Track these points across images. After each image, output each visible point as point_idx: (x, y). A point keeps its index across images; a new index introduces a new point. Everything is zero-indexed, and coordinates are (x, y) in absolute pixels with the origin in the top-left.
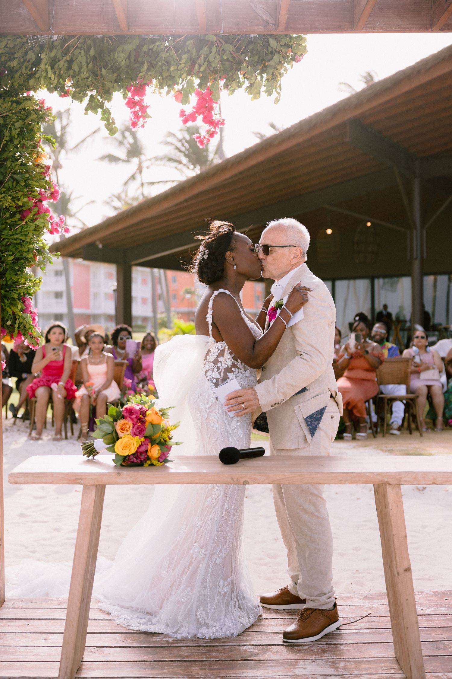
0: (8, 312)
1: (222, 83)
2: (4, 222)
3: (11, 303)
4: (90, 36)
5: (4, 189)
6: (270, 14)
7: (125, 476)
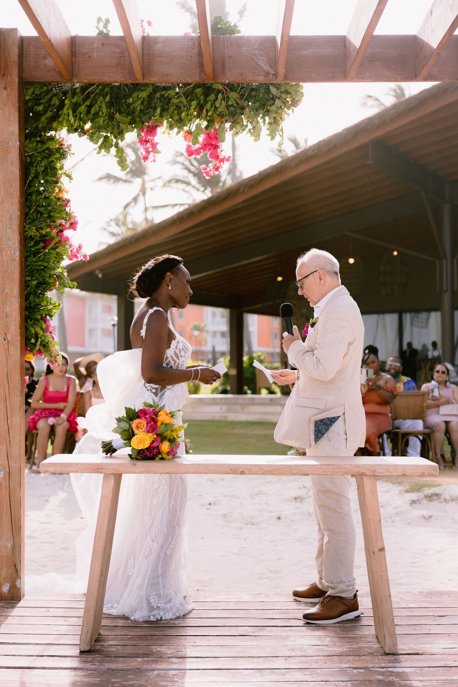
0: (31, 331)
1: (228, 125)
2: (28, 250)
3: (34, 323)
4: (108, 85)
5: (29, 221)
6: (270, 66)
7: (139, 467)
